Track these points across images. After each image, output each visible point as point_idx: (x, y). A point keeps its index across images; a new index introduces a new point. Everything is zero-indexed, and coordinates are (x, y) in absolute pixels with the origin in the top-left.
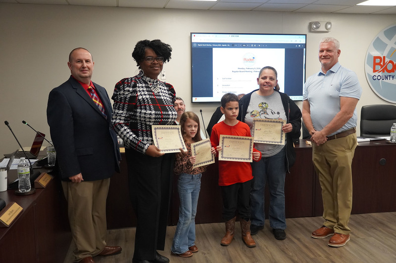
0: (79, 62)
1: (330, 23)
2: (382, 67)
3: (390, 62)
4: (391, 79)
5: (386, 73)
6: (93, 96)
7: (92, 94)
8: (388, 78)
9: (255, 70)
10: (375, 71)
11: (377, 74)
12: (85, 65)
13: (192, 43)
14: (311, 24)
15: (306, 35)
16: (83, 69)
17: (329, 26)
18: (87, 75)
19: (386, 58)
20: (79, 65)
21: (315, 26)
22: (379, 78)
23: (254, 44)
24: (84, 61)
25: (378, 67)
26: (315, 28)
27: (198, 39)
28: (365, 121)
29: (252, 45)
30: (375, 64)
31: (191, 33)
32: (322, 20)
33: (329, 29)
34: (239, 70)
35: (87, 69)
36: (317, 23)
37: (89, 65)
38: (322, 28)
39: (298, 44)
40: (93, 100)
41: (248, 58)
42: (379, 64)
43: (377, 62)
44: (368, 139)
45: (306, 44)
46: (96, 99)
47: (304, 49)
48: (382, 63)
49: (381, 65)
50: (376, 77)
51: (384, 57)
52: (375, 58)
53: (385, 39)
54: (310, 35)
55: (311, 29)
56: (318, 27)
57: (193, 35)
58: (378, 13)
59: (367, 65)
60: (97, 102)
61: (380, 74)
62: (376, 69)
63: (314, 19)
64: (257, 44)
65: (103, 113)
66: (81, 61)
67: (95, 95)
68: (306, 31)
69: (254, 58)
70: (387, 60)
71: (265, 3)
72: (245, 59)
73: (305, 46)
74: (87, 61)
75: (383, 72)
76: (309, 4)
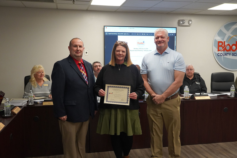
0: (75, 46)
1: (191, 21)
2: (223, 48)
3: (228, 45)
4: (229, 55)
5: (226, 52)
6: (81, 68)
7: (80, 67)
8: (227, 55)
9: (145, 50)
10: (219, 50)
11: (220, 52)
12: (79, 48)
13: (104, 33)
14: (179, 21)
15: (176, 28)
16: (77, 51)
17: (190, 22)
18: (79, 55)
19: (225, 43)
20: (75, 49)
21: (182, 23)
22: (221, 55)
23: (144, 33)
24: (78, 47)
25: (221, 48)
26: (182, 24)
27: (108, 30)
28: (214, 83)
29: (143, 34)
30: (219, 46)
31: (104, 26)
32: (186, 19)
33: (191, 24)
34: (135, 50)
35: (80, 51)
36: (183, 21)
37: (81, 49)
38: (186, 24)
39: (171, 34)
40: (81, 71)
41: (140, 42)
42: (221, 46)
43: (220, 45)
44: (216, 95)
45: (176, 33)
46: (83, 70)
47: (175, 37)
48: (223, 46)
49: (222, 47)
50: (220, 54)
51: (224, 42)
52: (219, 42)
53: (225, 31)
54: (179, 28)
55: (179, 24)
56: (183, 23)
57: (105, 27)
58: (220, 14)
59: (214, 47)
60: (83, 72)
61: (222, 52)
62: (220, 49)
63: (181, 18)
64: (146, 33)
65: (86, 80)
66: (76, 46)
67: (82, 68)
68: (176, 25)
69: (144, 42)
70: (226, 44)
71: (151, 7)
72: (138, 43)
73: (176, 34)
74: (80, 46)
75: (224, 51)
76: (178, 9)
